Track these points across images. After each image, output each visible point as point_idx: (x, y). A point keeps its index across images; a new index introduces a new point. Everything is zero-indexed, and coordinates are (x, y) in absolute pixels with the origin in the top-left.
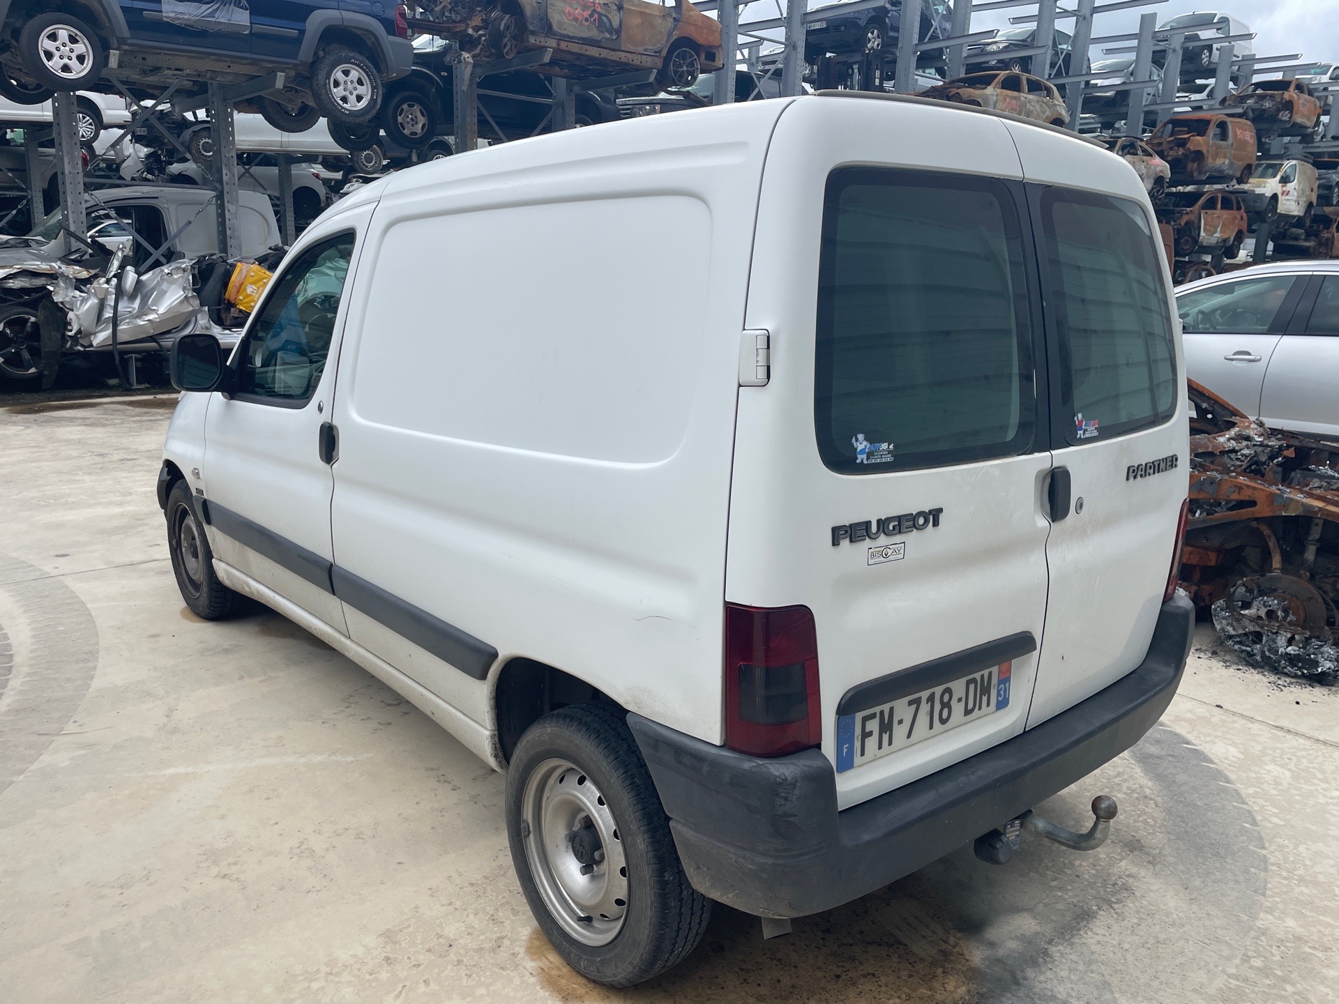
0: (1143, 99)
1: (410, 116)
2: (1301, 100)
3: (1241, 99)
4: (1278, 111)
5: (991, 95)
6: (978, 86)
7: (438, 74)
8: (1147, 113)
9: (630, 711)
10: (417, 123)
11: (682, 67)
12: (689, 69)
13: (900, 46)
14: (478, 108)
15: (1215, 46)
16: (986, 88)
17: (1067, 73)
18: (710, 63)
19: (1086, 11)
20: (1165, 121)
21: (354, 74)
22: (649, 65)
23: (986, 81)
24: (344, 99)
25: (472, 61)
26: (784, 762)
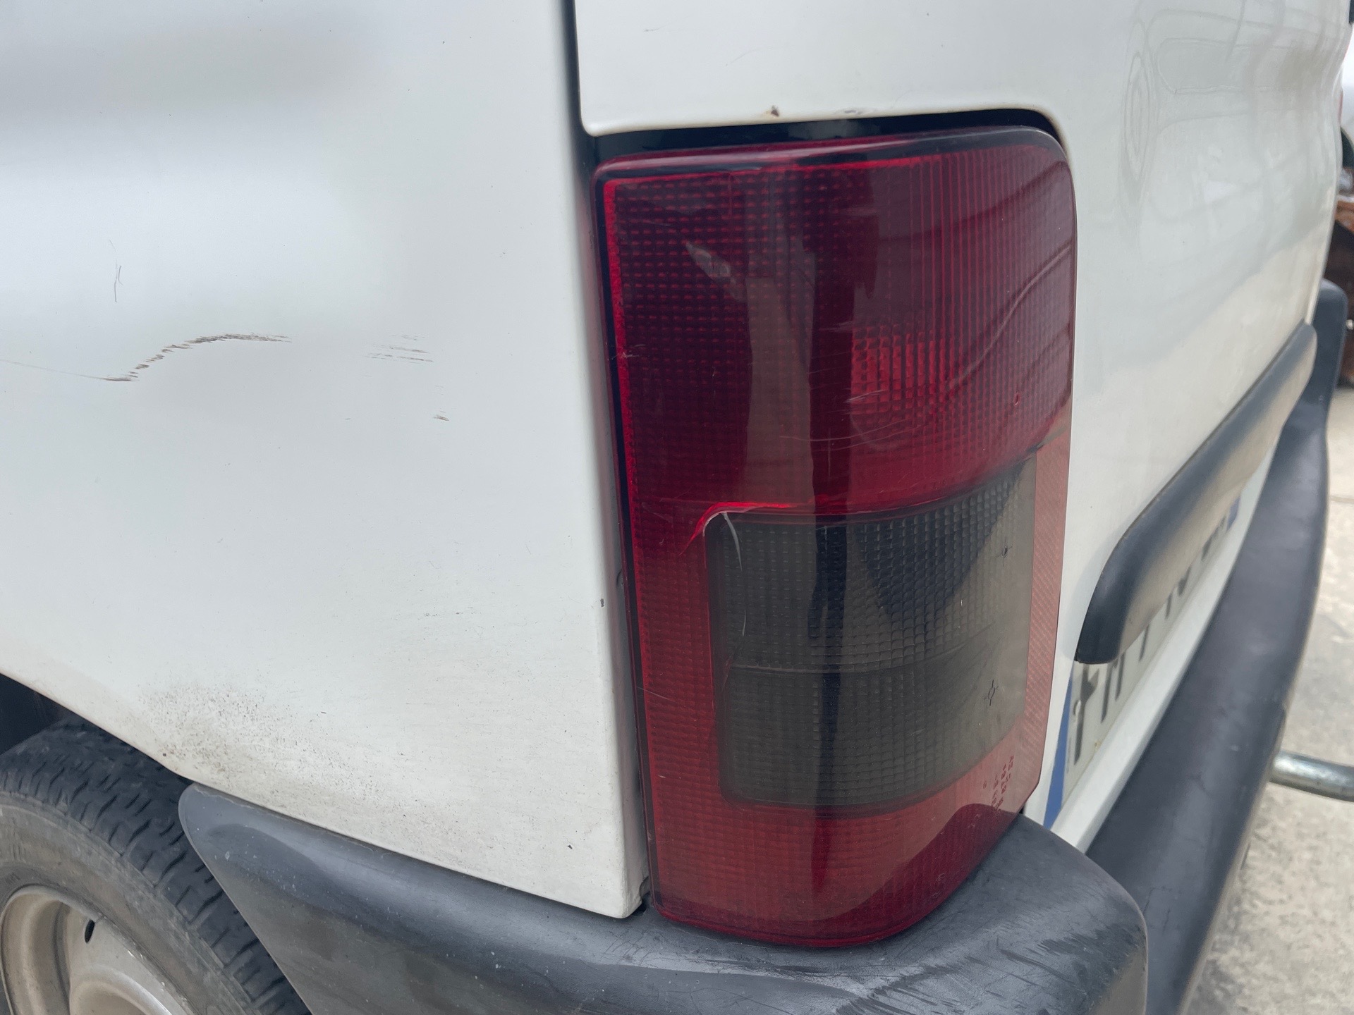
26: (953, 953)
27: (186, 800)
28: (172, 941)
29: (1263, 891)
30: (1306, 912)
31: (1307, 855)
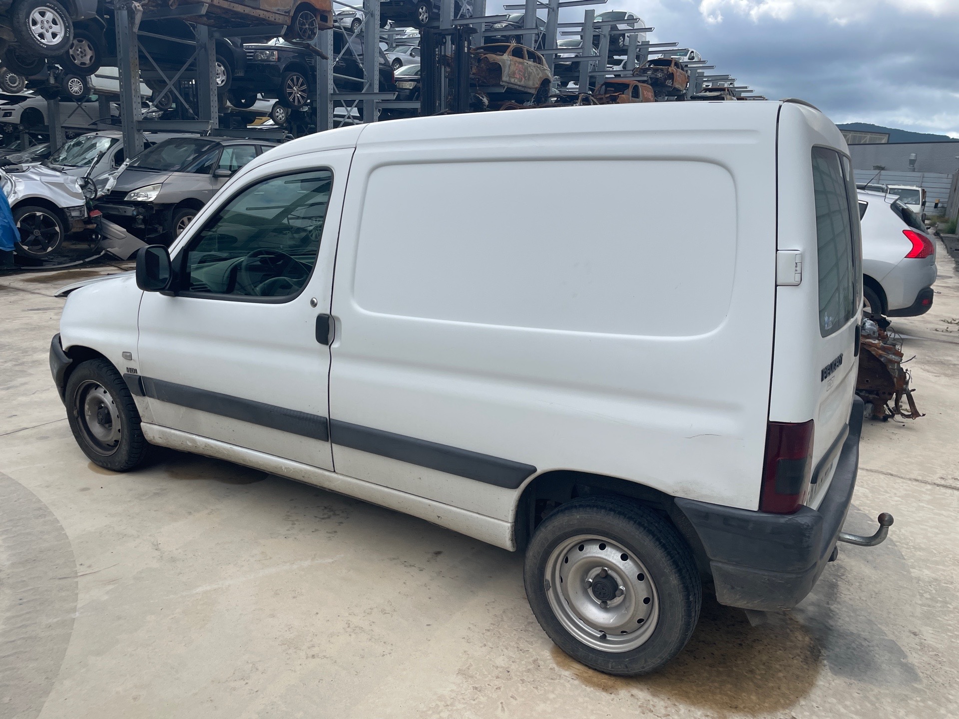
0: (587, 69)
1: (80, 50)
2: (678, 72)
3: (644, 71)
4: (666, 79)
5: (507, 60)
6: (498, 53)
7: (102, 17)
8: (591, 77)
9: (675, 497)
10: (85, 55)
11: (305, 25)
12: (311, 27)
13: (441, 20)
14: (138, 46)
15: (626, 35)
16: (503, 55)
17: (544, 48)
18: (324, 23)
19: (554, 5)
20: (602, 84)
21: (49, 16)
22: (280, 21)
23: (503, 50)
24: (42, 36)
25: (142, 9)
26: (800, 515)
27: (676, 500)
28: (637, 537)
29: (844, 592)
30: (857, 597)
31: (858, 584)
